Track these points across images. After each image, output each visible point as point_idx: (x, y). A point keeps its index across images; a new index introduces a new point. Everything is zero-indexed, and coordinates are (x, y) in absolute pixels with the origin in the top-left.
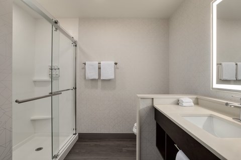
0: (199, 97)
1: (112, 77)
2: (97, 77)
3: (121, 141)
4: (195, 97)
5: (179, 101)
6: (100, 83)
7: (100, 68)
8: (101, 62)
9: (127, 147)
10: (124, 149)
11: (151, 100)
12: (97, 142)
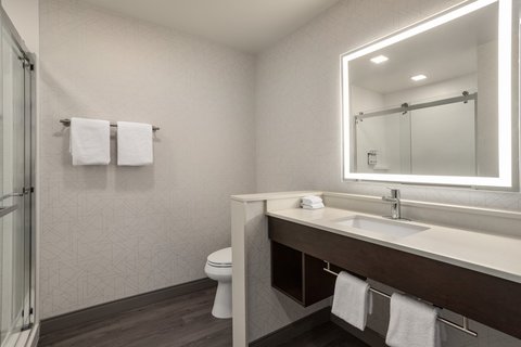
0: (326, 193)
1: (147, 159)
2: (107, 160)
3: (169, 304)
4: (320, 193)
5: (302, 201)
6: (111, 175)
7: (114, 138)
8: (119, 123)
9: (189, 311)
10: (184, 318)
11: (262, 204)
12: (109, 325)
